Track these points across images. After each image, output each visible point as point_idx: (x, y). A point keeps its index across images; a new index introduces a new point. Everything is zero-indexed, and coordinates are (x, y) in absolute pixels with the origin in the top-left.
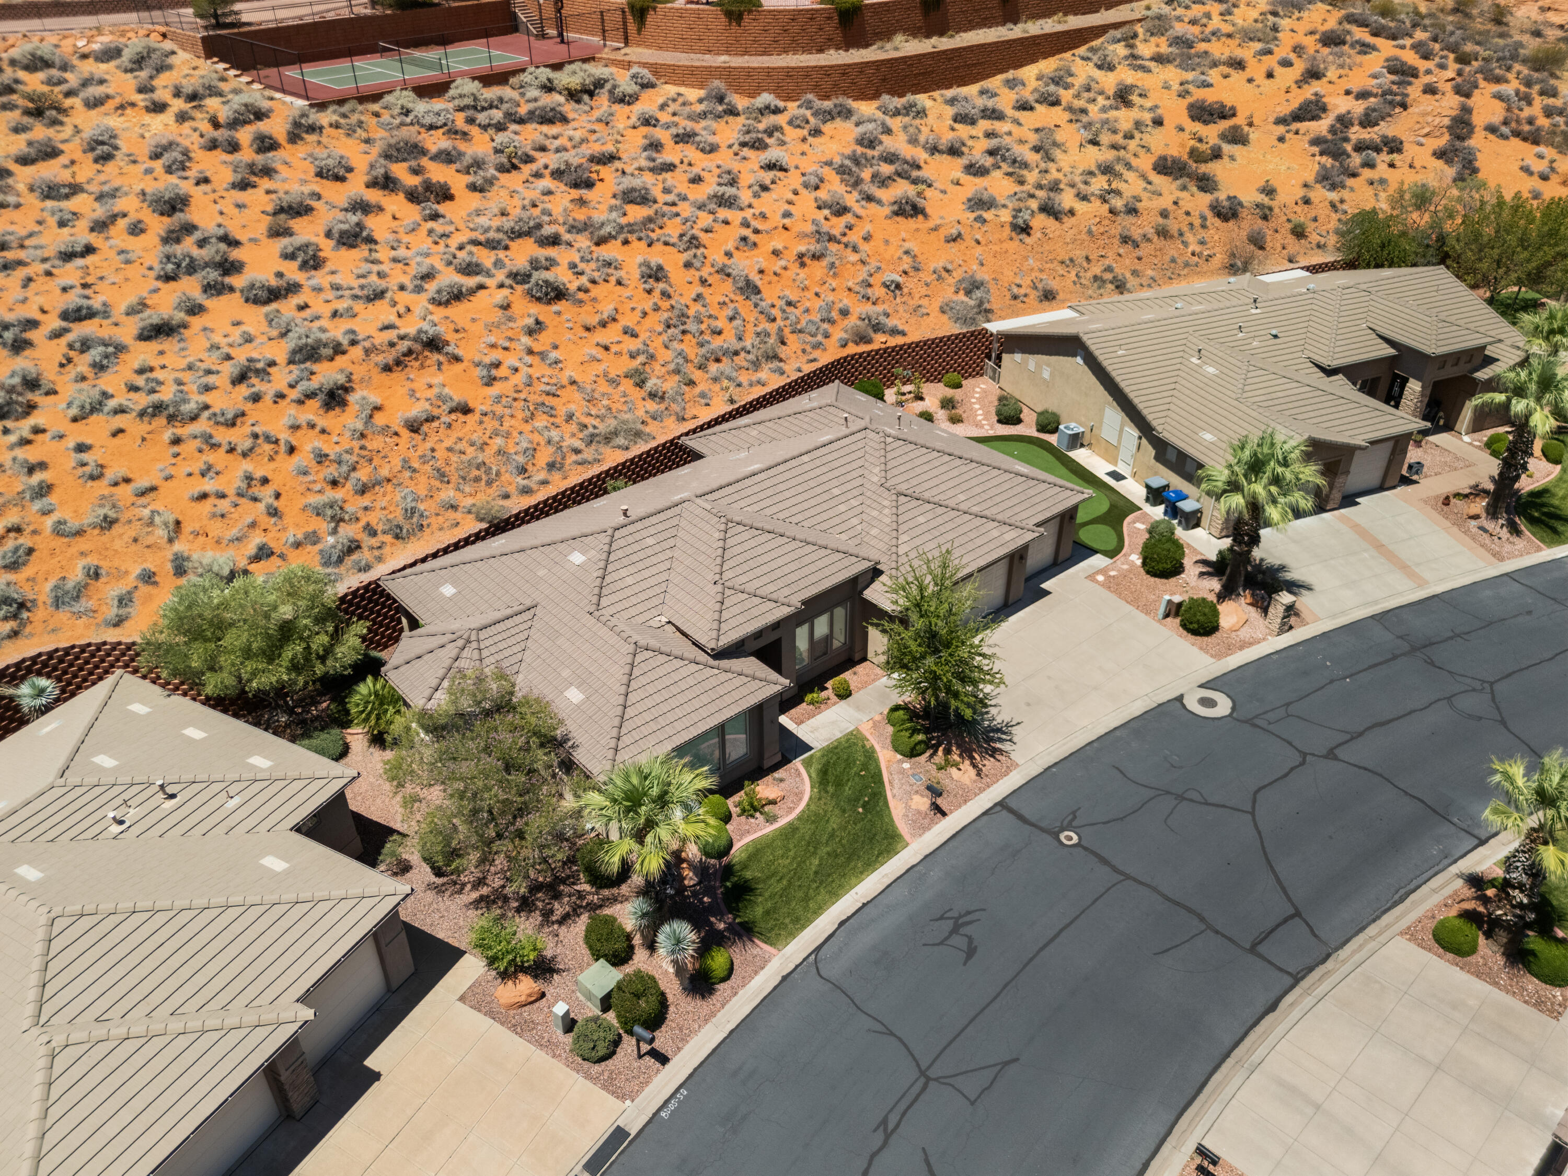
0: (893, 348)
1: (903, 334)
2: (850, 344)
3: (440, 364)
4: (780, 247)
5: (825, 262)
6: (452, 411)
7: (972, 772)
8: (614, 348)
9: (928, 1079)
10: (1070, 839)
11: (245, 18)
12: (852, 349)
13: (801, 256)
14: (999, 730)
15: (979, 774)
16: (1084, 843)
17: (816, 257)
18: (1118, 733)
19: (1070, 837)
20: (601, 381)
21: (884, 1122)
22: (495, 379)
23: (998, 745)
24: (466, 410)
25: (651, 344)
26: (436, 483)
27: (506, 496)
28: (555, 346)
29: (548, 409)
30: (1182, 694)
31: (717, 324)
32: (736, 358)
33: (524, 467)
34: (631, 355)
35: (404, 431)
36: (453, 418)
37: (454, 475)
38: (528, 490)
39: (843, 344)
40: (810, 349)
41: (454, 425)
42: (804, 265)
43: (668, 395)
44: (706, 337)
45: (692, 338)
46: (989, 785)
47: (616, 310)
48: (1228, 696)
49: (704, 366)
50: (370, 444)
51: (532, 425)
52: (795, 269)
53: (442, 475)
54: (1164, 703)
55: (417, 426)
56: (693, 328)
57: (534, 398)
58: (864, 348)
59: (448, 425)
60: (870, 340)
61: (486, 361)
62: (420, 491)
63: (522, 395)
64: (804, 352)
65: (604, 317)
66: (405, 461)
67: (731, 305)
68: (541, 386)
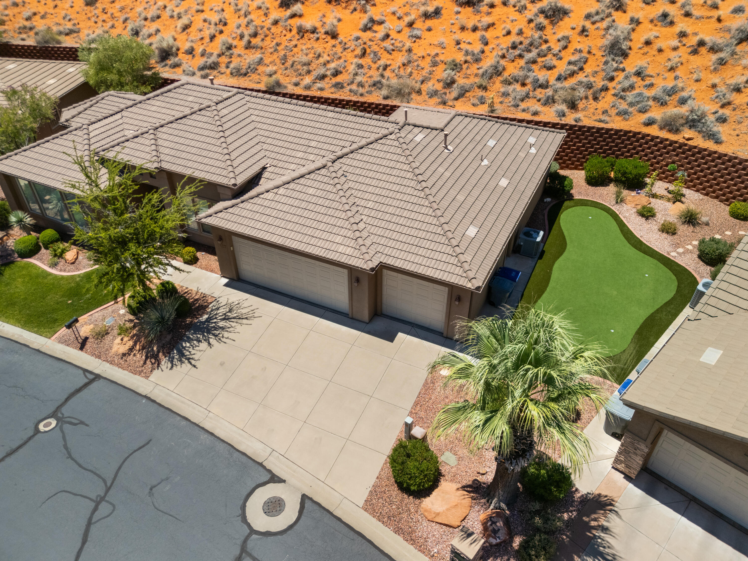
0: (692, 148)
1: (718, 142)
2: (655, 126)
3: (355, 10)
4: (689, 31)
5: (714, 57)
6: (326, 33)
7: (123, 349)
8: (462, 46)
10: (45, 426)
12: (654, 131)
13: (701, 43)
14: (181, 354)
15: (124, 355)
16: (39, 435)
17: (715, 49)
18: (204, 436)
19: (49, 425)
20: (428, 59)
22: (370, 29)
23: (164, 359)
24: (334, 36)
25: (487, 53)
26: (278, 61)
27: (296, 84)
28: (429, 30)
29: (376, 57)
30: (284, 481)
31: (555, 62)
32: (539, 90)
33: (323, 77)
34: (467, 53)
35: (295, 31)
36: (324, 36)
37: (289, 63)
38: (308, 88)
39: (650, 123)
40: (613, 112)
41: (321, 40)
42: (695, 52)
43: (455, 86)
44: (534, 67)
45: (522, 62)
46: (119, 365)
47: (493, 24)
48: (291, 527)
49: (507, 82)
50: (274, 29)
51: (356, 60)
52: (683, 52)
53: (284, 59)
54: (264, 467)
55: (302, 31)
56: (529, 56)
57: (375, 48)
58: (664, 134)
59: (318, 39)
60: (677, 131)
61: (376, 18)
62: (267, 61)
63: (371, 43)
64: (605, 112)
65: (479, 25)
66: (278, 44)
67: (585, 55)
68: (387, 44)
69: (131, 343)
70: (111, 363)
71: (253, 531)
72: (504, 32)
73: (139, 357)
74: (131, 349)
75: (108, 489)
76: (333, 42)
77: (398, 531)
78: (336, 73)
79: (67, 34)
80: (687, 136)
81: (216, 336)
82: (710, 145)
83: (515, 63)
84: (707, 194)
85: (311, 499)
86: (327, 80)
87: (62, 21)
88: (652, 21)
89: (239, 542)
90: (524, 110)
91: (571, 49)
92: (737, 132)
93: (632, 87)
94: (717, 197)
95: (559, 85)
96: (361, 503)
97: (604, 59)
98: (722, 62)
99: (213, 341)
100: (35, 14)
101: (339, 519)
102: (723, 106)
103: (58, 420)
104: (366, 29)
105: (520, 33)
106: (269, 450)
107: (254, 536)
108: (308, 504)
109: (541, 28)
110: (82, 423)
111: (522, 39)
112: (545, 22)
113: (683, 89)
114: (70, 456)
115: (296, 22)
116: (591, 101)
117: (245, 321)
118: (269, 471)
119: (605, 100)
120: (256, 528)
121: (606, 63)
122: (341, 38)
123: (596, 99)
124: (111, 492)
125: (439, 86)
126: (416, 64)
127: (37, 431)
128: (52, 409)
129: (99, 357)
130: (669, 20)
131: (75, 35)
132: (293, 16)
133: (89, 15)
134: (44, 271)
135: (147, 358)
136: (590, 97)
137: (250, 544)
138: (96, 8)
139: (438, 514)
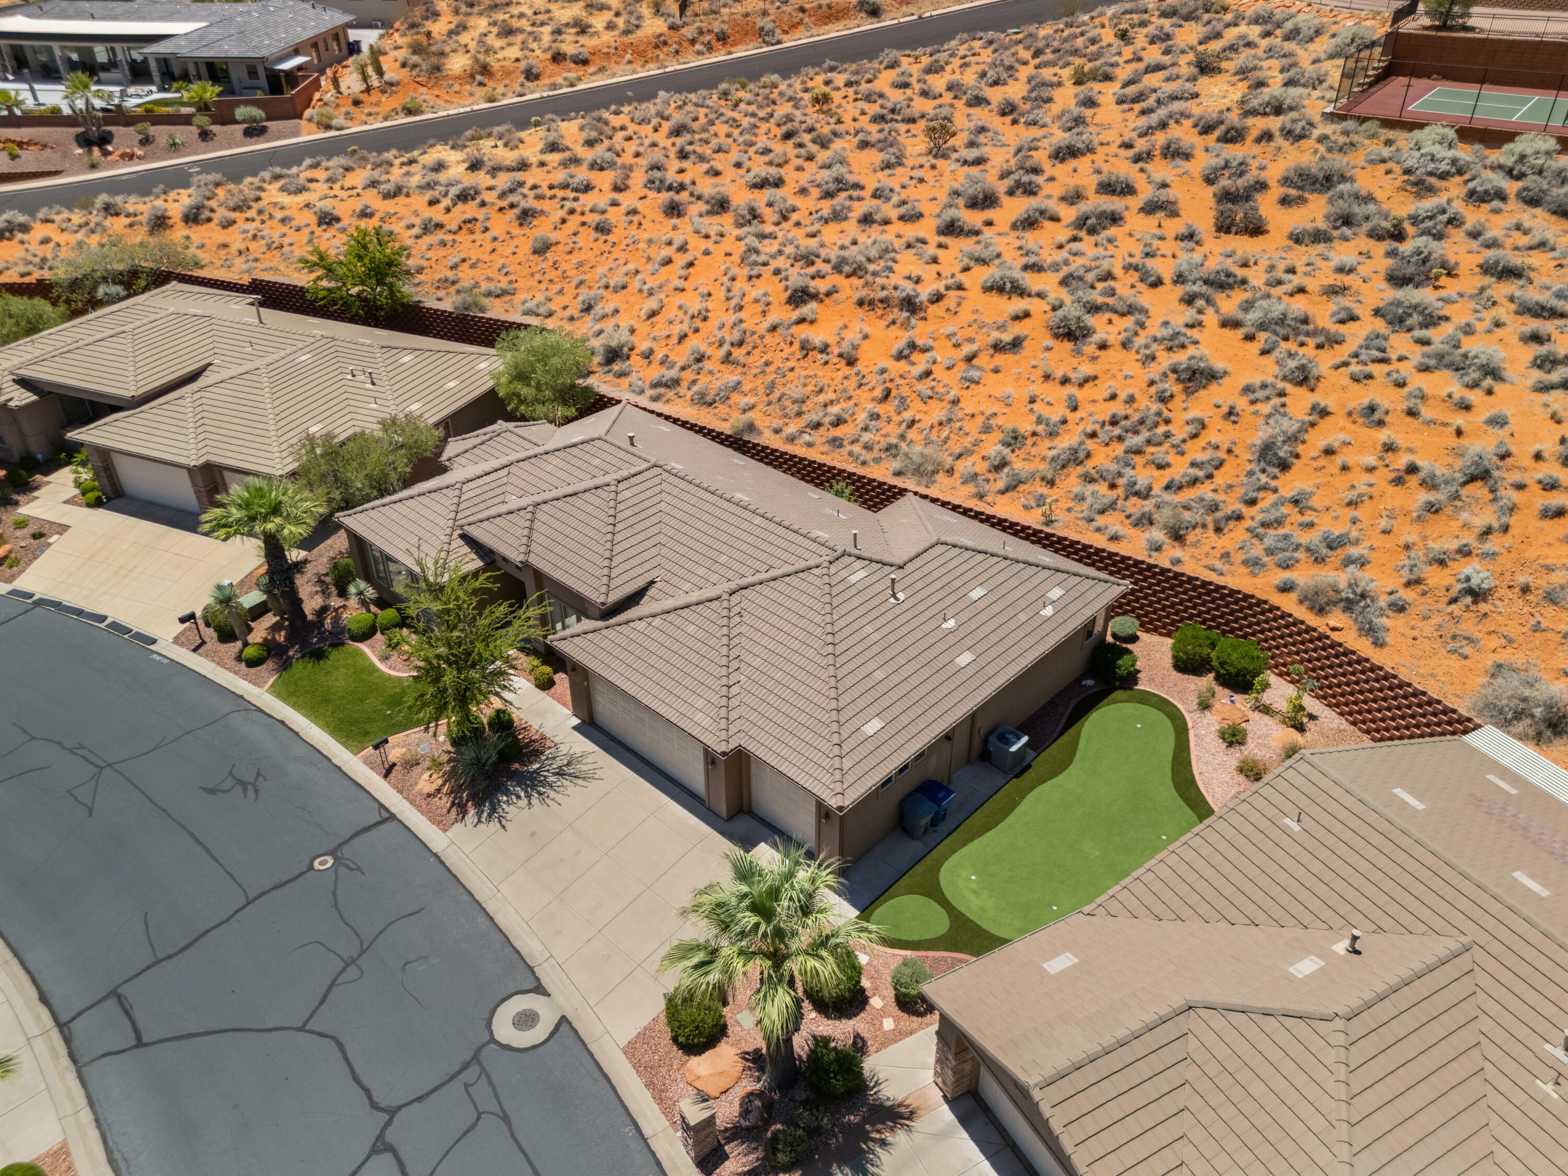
0: (1335, 644)
1: (1379, 644)
2: (1294, 596)
4: (1402, 442)
5: (1424, 496)
6: (840, 355)
7: (430, 788)
8: (1037, 406)
9: (102, 768)
10: (321, 864)
11: (1471, 22)
12: (1288, 604)
13: (1412, 469)
14: (493, 809)
15: (429, 795)
16: (311, 873)
17: (1430, 484)
18: (482, 919)
19: (325, 863)
20: (980, 420)
21: (82, 747)
22: (906, 357)
23: (472, 812)
24: (851, 362)
25: (1070, 425)
26: (761, 390)
27: (777, 431)
28: (996, 371)
29: (903, 404)
30: (549, 995)
31: (1172, 458)
32: (1134, 500)
33: (817, 425)
34: (1039, 421)
35: (797, 346)
36: (836, 360)
37: (777, 394)
38: (791, 439)
39: (1286, 588)
40: (1239, 557)
41: (830, 366)
42: (1398, 481)
43: (1006, 470)
44: (1138, 460)
45: (1119, 449)
46: (419, 808)
47: (1096, 378)
48: (535, 1047)
49: (1089, 479)
50: (768, 339)
51: (870, 406)
52: (1382, 477)
53: (772, 387)
54: (533, 973)
55: (806, 348)
56: (1135, 441)
57: (905, 391)
58: (1301, 613)
59: (826, 363)
60: (1321, 611)
61: (920, 342)
62: (746, 387)
63: (901, 382)
64: (1226, 556)
65: (1073, 376)
66: (767, 364)
67: (1222, 455)
68: (924, 387)
69: (440, 782)
70: (412, 803)
71: (493, 1040)
72: (1106, 394)
73: (443, 802)
74: (438, 791)
75: (362, 952)
76: (847, 371)
77: (650, 1085)
78: (838, 422)
79: (498, 296)
80: (1332, 623)
81: (540, 793)
82: (1363, 647)
83: (1110, 448)
84: (1354, 723)
85: (570, 1023)
86: (822, 430)
87: (496, 275)
88: (1350, 414)
89: (474, 1047)
90: (1098, 530)
91: (1201, 441)
92: (1415, 633)
93: (1279, 522)
94: (1368, 732)
95: (1168, 497)
96: (623, 1044)
97: (1248, 467)
98: (1433, 509)
99: (535, 801)
100: (464, 260)
101: (591, 1054)
102: (1408, 584)
103: (336, 859)
104: (900, 357)
105: (1131, 400)
106: (547, 954)
107: (492, 1046)
108: (564, 1027)
109: (1163, 399)
110: (359, 869)
111: (1129, 412)
112: (1177, 389)
113: (1356, 542)
114: (336, 906)
115: (803, 332)
116: (1210, 533)
117: (580, 782)
118: (538, 979)
119: (1231, 535)
120: (498, 1037)
121: (1250, 474)
122: (860, 366)
123: (1218, 530)
124: (364, 956)
125: (982, 467)
126: (958, 425)
127: (311, 867)
128: (333, 845)
129: (400, 792)
130: (1377, 416)
131: (508, 298)
132: (801, 321)
133: (534, 269)
134: (372, 665)
135: (453, 804)
136: (1211, 527)
137: (484, 1053)
138: (546, 259)
139: (699, 1078)
